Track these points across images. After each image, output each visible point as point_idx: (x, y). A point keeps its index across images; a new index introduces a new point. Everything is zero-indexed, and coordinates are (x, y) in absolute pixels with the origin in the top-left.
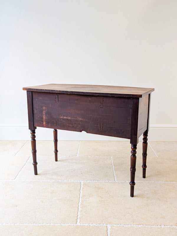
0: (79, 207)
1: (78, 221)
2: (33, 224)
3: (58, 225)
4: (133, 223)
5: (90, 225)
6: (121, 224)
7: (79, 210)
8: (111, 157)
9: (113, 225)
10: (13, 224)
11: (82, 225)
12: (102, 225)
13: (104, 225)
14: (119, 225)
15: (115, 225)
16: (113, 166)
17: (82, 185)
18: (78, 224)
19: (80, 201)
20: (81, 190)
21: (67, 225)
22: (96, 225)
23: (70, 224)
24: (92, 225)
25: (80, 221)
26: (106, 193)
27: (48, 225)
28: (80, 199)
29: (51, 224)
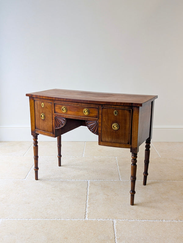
0: (87, 204)
1: (87, 216)
2: (45, 219)
3: (68, 220)
4: (137, 218)
5: (98, 219)
6: (125, 219)
7: (87, 206)
8: (116, 157)
9: (119, 220)
10: (27, 219)
11: (90, 220)
12: (109, 220)
13: (110, 220)
14: (124, 220)
15: (120, 220)
16: (118, 166)
17: (89, 184)
18: (87, 219)
19: (88, 199)
20: (88, 189)
21: (76, 220)
22: (103, 220)
23: (79, 219)
24: (99, 220)
25: (88, 216)
26: (112, 191)
27: (59, 219)
28: (88, 197)
29: (62, 219)
